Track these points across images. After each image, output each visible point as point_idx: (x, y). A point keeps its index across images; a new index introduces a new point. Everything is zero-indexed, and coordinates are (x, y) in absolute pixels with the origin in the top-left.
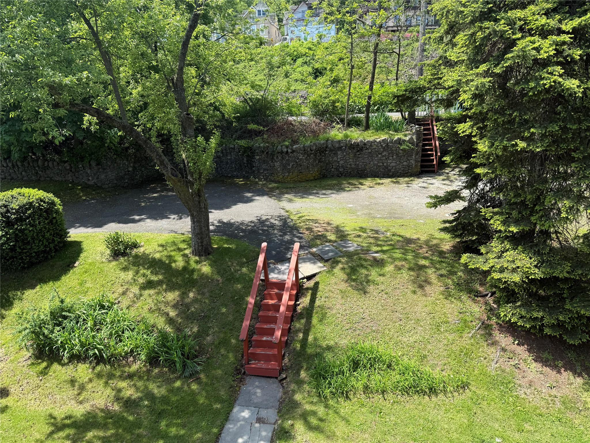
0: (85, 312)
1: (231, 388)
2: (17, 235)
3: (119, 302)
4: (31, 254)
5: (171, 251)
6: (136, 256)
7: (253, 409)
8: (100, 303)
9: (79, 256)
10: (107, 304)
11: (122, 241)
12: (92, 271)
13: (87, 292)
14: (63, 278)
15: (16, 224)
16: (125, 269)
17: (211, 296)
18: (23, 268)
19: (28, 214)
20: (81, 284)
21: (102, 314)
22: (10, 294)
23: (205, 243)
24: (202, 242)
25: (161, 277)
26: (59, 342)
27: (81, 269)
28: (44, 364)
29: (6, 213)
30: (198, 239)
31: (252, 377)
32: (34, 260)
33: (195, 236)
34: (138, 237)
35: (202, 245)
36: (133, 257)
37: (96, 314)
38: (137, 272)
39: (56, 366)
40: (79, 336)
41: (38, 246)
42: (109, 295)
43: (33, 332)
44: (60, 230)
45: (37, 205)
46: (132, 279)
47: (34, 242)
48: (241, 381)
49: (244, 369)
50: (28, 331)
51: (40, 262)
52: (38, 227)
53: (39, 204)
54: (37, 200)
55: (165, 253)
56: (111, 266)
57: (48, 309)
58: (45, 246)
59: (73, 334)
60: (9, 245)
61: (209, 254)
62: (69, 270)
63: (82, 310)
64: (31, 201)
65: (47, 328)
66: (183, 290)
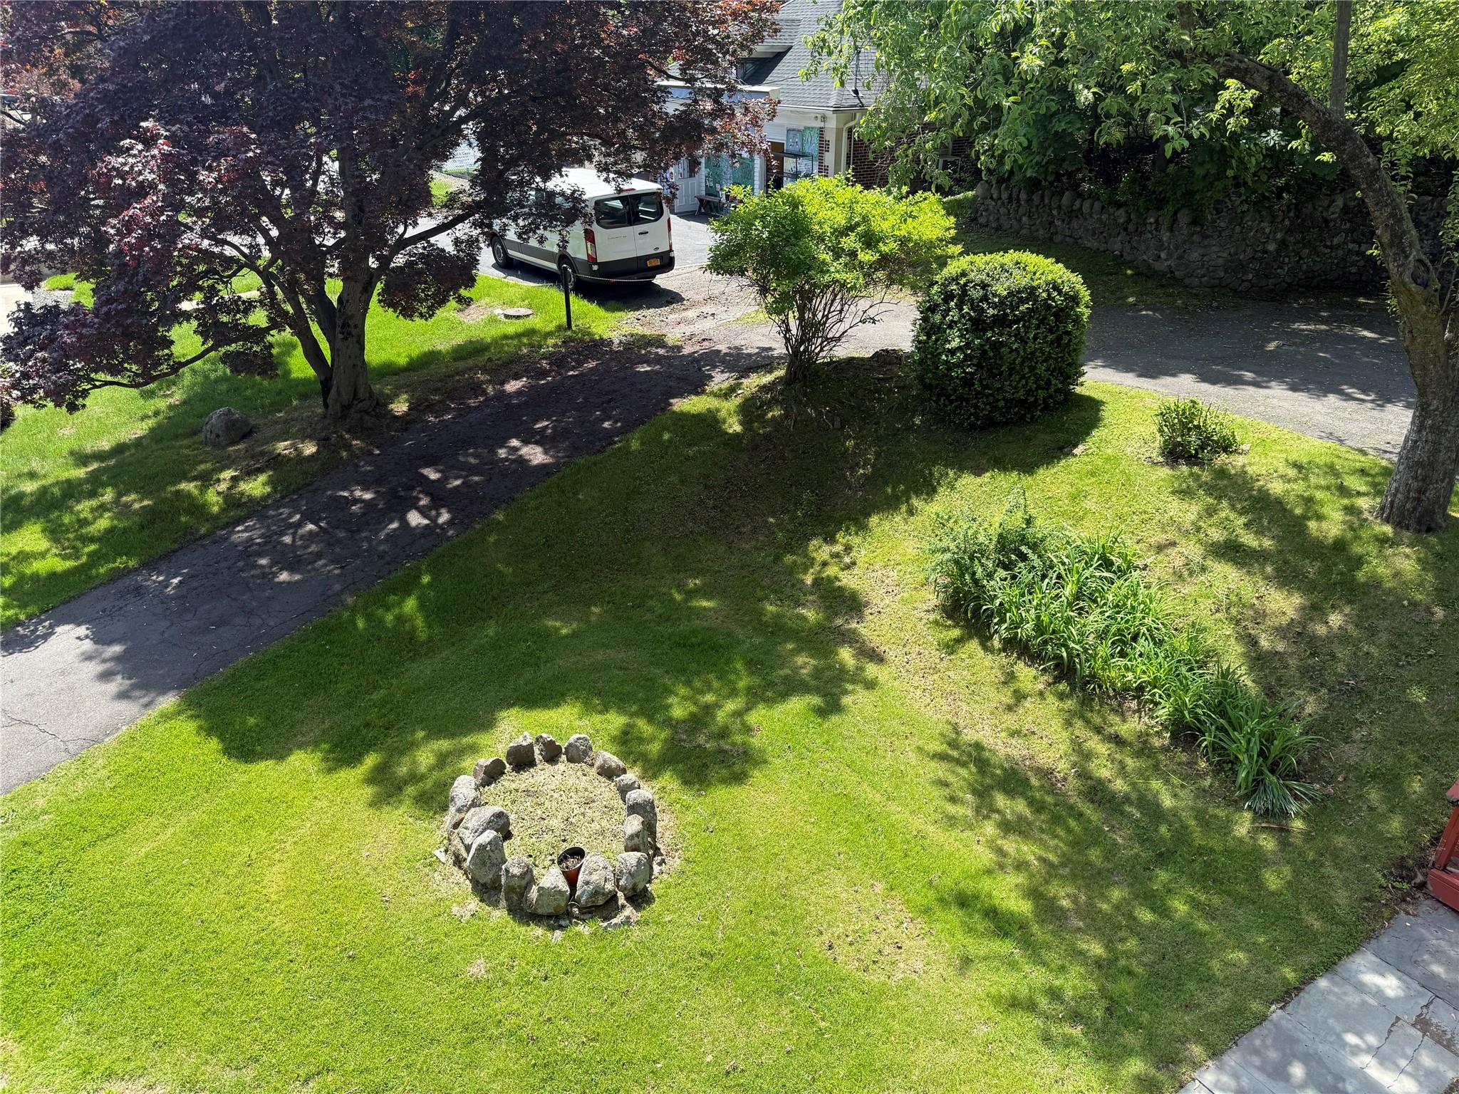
0: (1066, 560)
1: (1367, 900)
2: (984, 352)
3: (1146, 566)
4: (998, 400)
5: (1318, 487)
6: (1222, 473)
7: (1415, 985)
8: (1104, 553)
9: (1088, 434)
10: (1118, 562)
11: (1198, 427)
12: (1107, 477)
13: (1082, 518)
14: (1041, 471)
15: (992, 329)
16: (1184, 493)
17: (1393, 646)
18: (973, 426)
19: (1022, 312)
20: (1074, 498)
21: (1101, 578)
22: (936, 471)
23: (1430, 494)
24: (1421, 492)
25: (1267, 543)
26: (997, 602)
27: (1085, 464)
28: (956, 633)
29: (981, 301)
30: (1416, 478)
31: (1443, 910)
32: (997, 415)
33: (1409, 467)
34: (1241, 426)
35: (1419, 500)
36: (1215, 471)
37: (1087, 573)
38: (1210, 512)
39: (974, 645)
40: (1039, 605)
41: (1015, 388)
42: (1129, 542)
43: (957, 562)
44: (1069, 365)
45: (1044, 295)
46: (1193, 523)
47: (1010, 375)
48: (1404, 900)
49: (1426, 875)
50: (948, 556)
51: (1006, 424)
52: (1031, 346)
53: (1049, 295)
54: (1048, 284)
55: (1299, 487)
56: (1154, 478)
57: (997, 525)
58: (1029, 393)
59: (1027, 597)
60: (964, 372)
61: (1429, 530)
62: (1059, 459)
63: (1062, 553)
64: (1035, 284)
65: (982, 565)
66: (1316, 597)
